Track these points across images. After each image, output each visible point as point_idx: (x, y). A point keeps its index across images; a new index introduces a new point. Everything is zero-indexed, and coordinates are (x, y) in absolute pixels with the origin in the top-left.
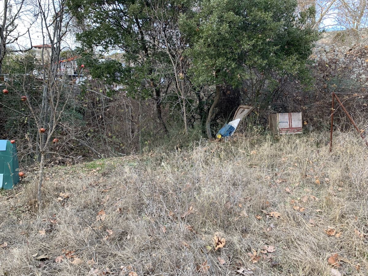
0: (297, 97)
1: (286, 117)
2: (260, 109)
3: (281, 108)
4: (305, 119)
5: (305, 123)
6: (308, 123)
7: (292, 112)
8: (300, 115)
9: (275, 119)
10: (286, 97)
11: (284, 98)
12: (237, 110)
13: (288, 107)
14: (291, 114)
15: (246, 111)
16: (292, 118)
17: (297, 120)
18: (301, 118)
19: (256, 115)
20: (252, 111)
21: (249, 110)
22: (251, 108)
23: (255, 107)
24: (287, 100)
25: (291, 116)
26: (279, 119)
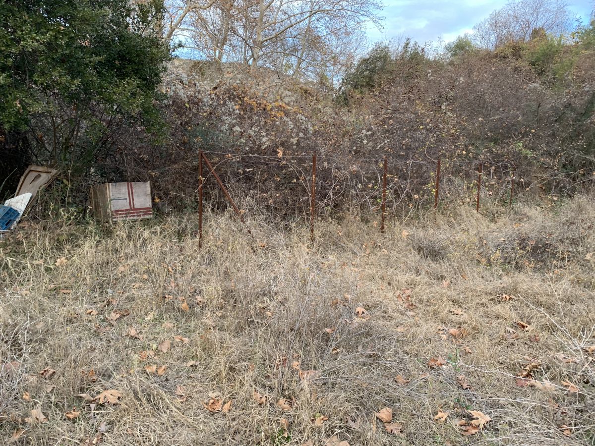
0: (140, 155)
1: (124, 190)
2: (72, 175)
3: (114, 172)
4: (155, 192)
5: (157, 200)
6: (161, 199)
7: (134, 180)
8: (147, 187)
9: (104, 194)
10: (121, 153)
11: (118, 156)
12: (24, 175)
13: (126, 171)
14: (131, 185)
15: (44, 178)
16: (133, 191)
17: (142, 195)
18: (149, 192)
19: (66, 186)
20: (57, 179)
21: (50, 176)
22: (54, 171)
23: (62, 171)
24: (123, 160)
25: (132, 188)
26: (111, 193)
